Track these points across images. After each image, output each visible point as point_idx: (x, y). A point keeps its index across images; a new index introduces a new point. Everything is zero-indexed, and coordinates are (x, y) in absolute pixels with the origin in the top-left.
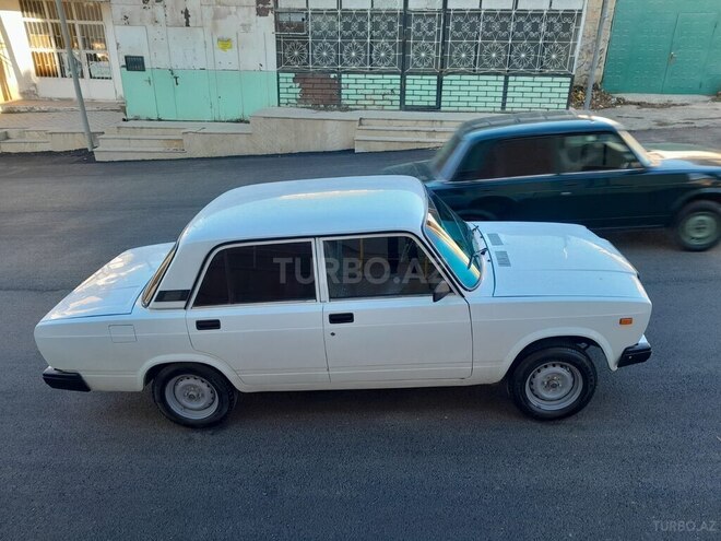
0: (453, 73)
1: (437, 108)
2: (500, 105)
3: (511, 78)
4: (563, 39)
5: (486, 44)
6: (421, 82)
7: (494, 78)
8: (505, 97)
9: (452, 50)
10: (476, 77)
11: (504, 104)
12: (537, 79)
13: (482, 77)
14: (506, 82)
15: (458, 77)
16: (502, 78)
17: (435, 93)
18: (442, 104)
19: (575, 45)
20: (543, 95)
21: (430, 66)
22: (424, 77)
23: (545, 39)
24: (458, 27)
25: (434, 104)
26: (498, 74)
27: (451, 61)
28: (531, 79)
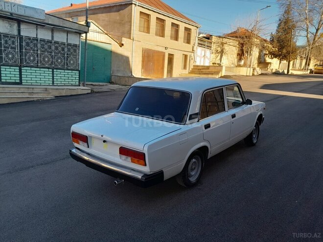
0: (27, 67)
1: (20, 83)
2: (52, 82)
3: (55, 70)
4: (74, 55)
5: (43, 54)
6: (10, 70)
7: (47, 70)
8: (53, 79)
9: (26, 55)
10: (39, 69)
11: (53, 82)
12: (66, 71)
13: (41, 69)
14: (53, 72)
15: (29, 68)
16: (51, 70)
17: (18, 76)
18: (23, 81)
19: (79, 58)
20: (69, 78)
21: (15, 62)
22: (11, 68)
23: (67, 54)
24: (28, 44)
25: (18, 81)
26: (49, 68)
27: (26, 60)
28: (63, 71)
